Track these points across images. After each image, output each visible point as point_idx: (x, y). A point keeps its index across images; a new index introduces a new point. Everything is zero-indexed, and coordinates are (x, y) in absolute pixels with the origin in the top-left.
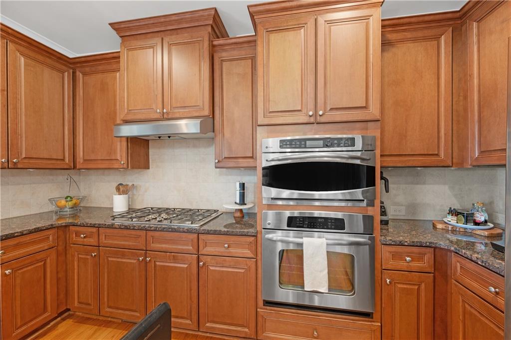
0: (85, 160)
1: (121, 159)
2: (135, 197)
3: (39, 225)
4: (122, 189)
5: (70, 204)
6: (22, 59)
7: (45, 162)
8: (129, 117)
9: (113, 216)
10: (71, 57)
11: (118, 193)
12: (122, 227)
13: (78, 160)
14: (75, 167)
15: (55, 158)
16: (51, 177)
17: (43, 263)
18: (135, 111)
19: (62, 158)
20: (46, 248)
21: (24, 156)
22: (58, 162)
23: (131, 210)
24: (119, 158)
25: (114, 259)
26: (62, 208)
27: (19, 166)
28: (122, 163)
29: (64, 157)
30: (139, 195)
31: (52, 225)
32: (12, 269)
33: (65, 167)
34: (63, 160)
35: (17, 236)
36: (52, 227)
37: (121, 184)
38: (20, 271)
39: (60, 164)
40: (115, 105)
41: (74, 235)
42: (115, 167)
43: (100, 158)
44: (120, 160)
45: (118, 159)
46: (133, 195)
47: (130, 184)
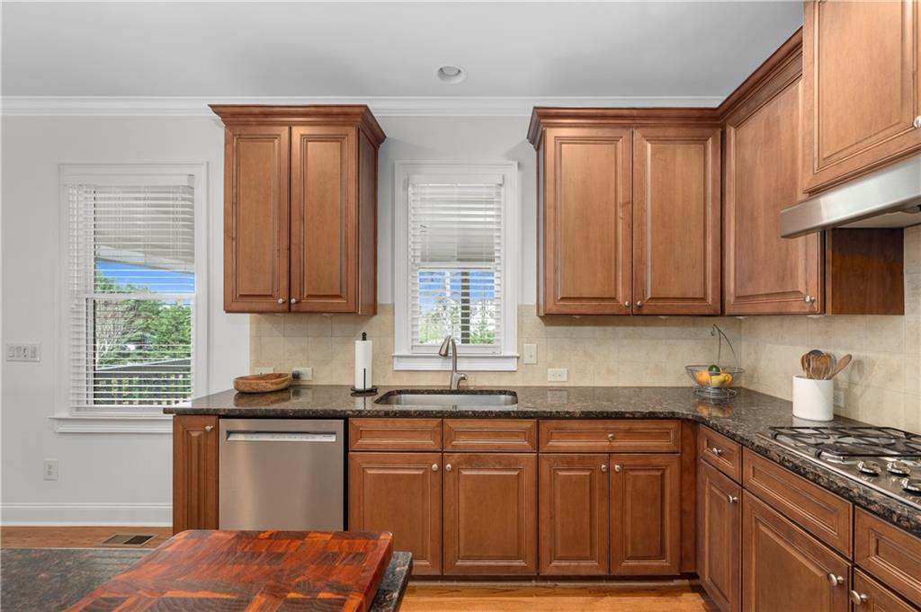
0: (738, 298)
1: (807, 290)
2: (858, 391)
3: (658, 409)
4: (817, 365)
5: (716, 380)
6: (649, 145)
7: (676, 303)
8: (824, 178)
9: (774, 428)
10: (716, 105)
11: (805, 374)
12: (787, 464)
13: (727, 298)
14: (722, 313)
15: (692, 296)
16: (693, 329)
17: (659, 473)
18: (841, 155)
19: (702, 296)
20: (665, 450)
21: (649, 296)
22: (696, 303)
23: (841, 422)
24: (801, 288)
25: (770, 534)
26: (702, 387)
27: (645, 311)
28: (808, 299)
29: (705, 293)
30: (868, 386)
31: (673, 413)
32: (622, 466)
33: (707, 312)
34: (704, 299)
35: (628, 418)
36: (672, 417)
37: (815, 353)
38: (631, 473)
39: (697, 307)
40: (794, 161)
41: (705, 443)
42: (793, 310)
43: (763, 292)
44: (804, 292)
45: (799, 292)
46: (851, 383)
47: (840, 354)
